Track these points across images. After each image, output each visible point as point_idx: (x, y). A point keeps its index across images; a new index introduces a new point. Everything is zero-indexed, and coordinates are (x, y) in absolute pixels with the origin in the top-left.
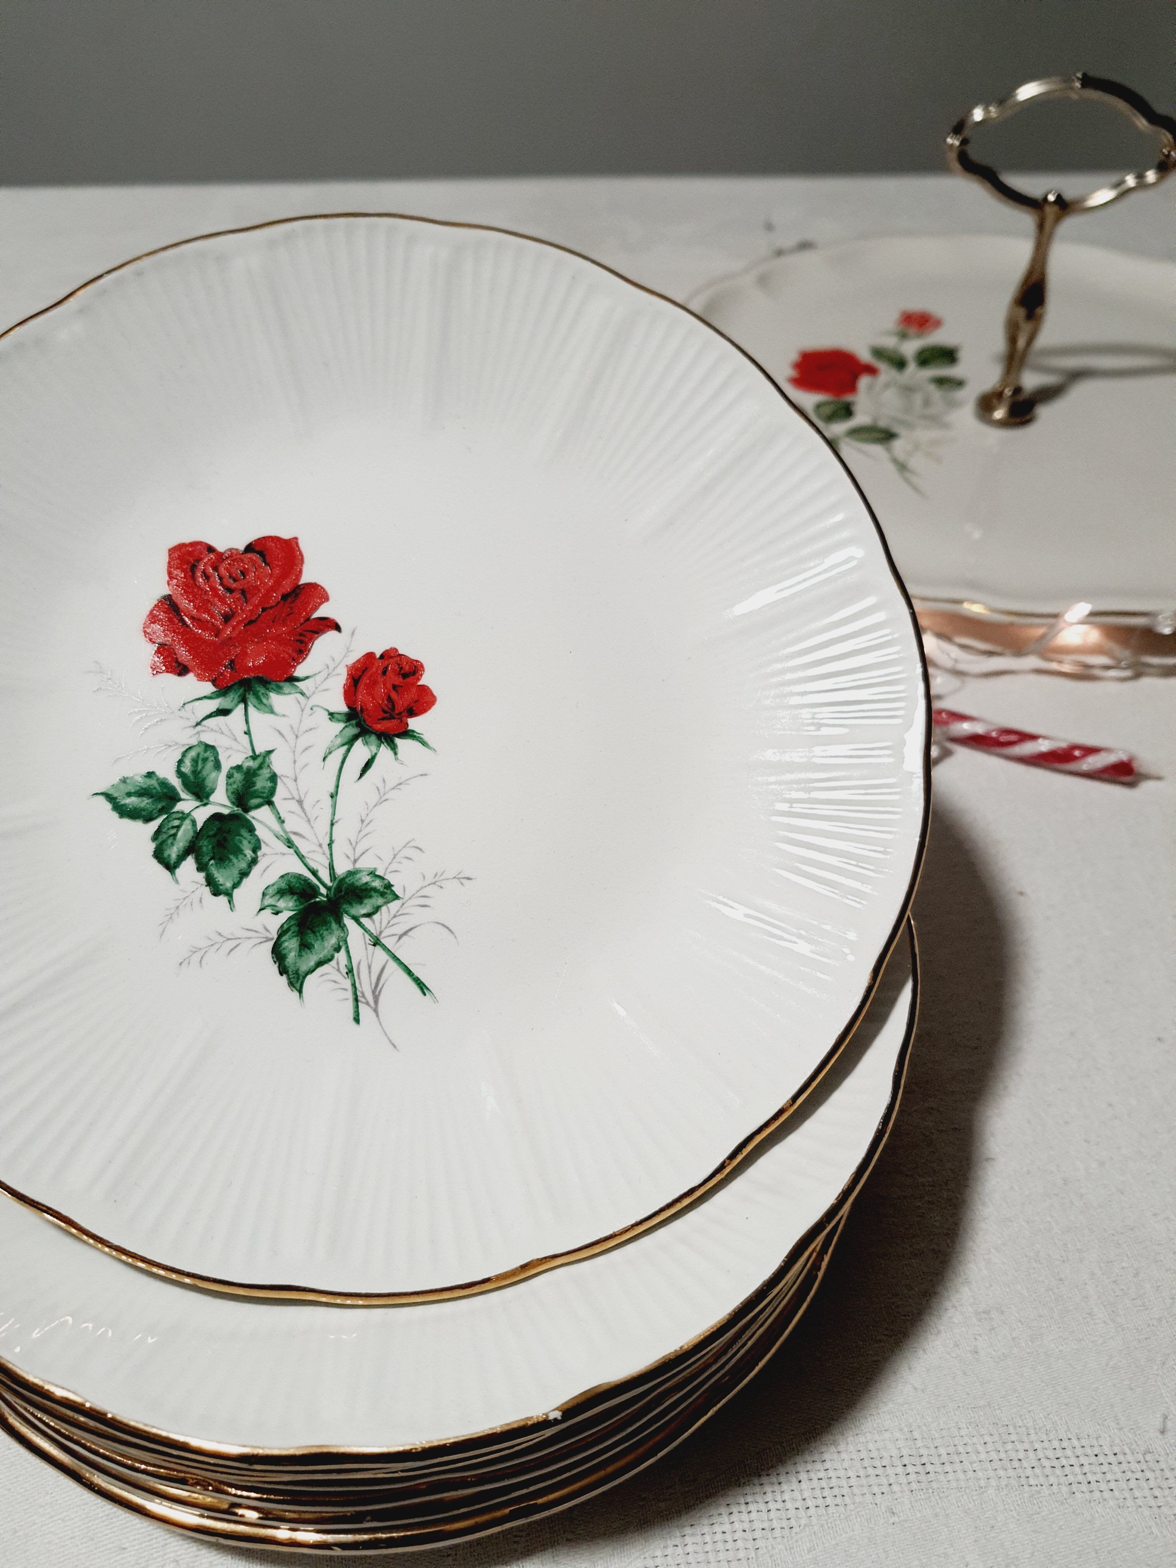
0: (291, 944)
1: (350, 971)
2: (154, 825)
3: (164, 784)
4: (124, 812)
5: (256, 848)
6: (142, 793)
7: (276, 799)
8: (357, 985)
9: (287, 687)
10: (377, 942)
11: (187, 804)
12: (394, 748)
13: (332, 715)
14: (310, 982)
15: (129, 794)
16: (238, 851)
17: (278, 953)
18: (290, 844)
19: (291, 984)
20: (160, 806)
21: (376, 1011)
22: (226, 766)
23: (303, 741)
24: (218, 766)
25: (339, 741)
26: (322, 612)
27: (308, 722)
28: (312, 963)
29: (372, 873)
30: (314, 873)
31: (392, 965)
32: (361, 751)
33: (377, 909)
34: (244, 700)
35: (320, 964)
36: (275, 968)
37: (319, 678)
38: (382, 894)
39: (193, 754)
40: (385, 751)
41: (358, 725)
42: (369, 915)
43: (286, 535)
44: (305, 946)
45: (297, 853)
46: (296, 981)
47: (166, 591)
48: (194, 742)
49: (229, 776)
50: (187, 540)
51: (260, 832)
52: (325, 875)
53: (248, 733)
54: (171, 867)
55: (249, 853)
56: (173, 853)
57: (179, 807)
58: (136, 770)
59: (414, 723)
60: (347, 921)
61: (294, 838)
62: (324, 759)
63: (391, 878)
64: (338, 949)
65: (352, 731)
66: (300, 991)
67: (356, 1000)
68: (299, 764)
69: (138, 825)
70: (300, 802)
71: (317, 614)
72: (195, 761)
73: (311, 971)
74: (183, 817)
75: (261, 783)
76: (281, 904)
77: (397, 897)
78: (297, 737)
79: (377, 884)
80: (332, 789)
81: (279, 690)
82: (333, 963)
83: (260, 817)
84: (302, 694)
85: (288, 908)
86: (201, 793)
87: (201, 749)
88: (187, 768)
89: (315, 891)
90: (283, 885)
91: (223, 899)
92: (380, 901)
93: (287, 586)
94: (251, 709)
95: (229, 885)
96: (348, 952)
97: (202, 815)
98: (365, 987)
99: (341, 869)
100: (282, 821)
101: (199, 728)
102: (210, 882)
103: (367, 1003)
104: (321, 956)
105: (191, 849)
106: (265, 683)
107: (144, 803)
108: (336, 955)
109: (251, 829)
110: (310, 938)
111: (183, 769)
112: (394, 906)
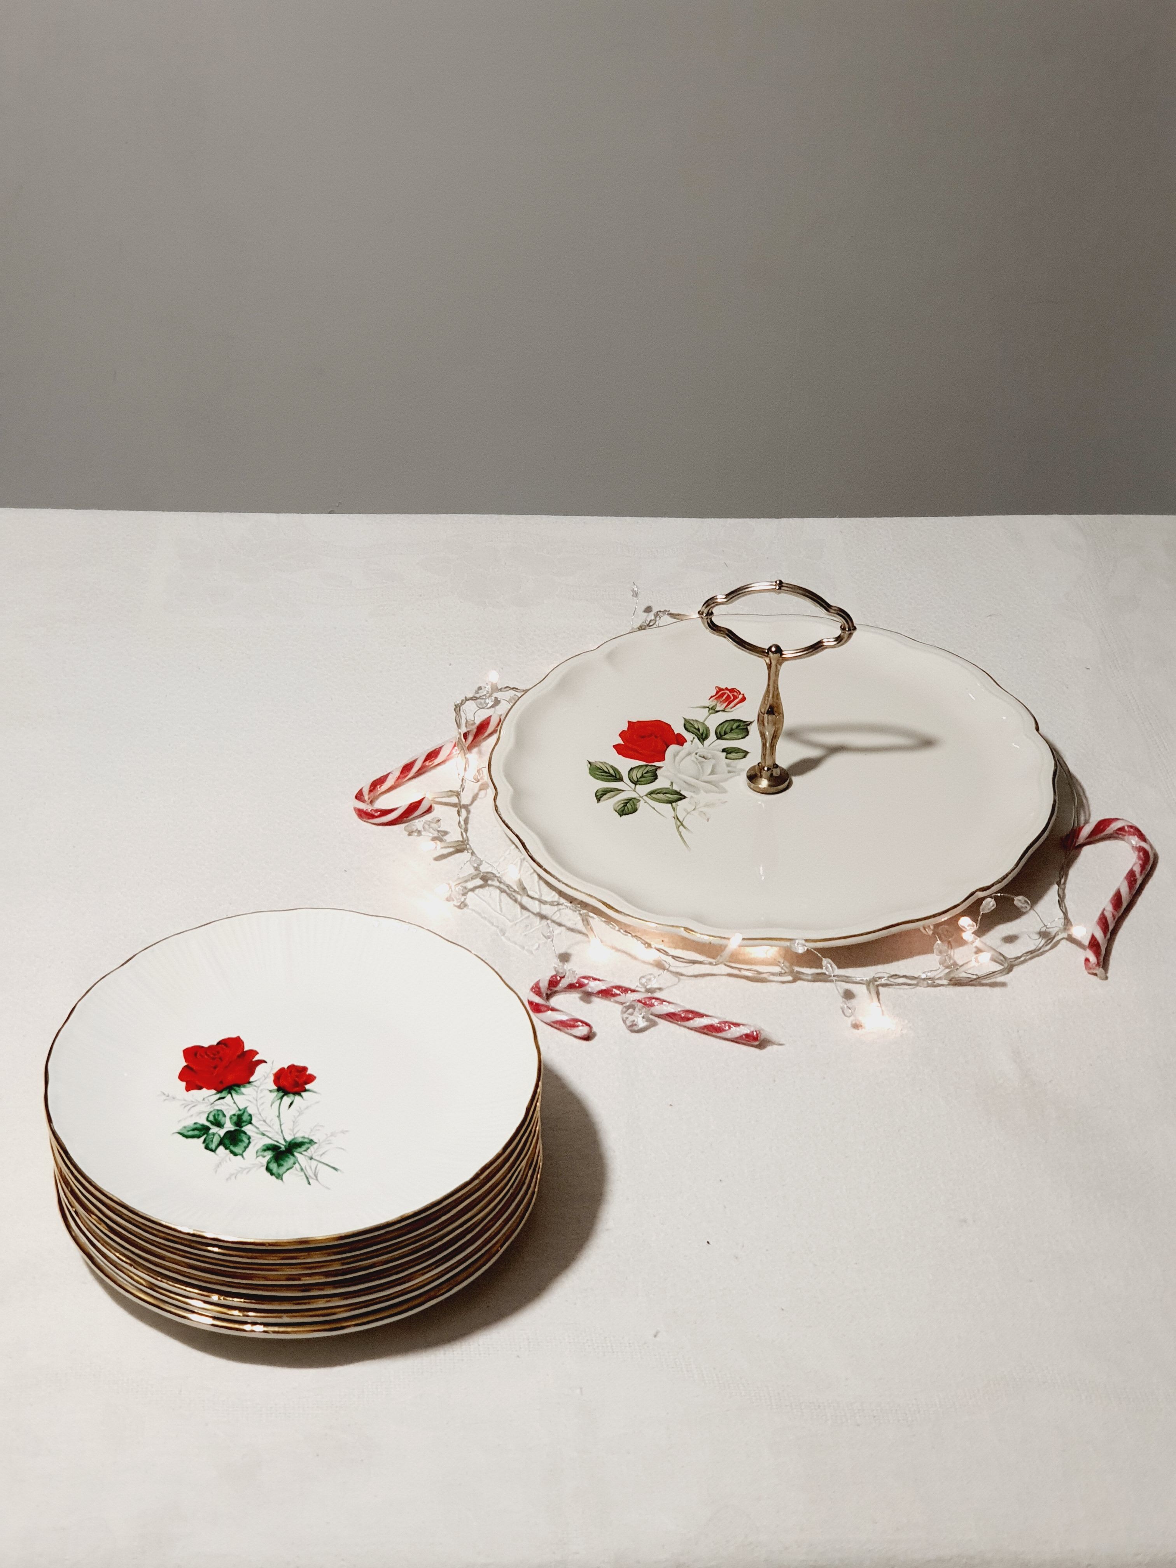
0: (274, 1166)
1: (302, 1170)
2: (202, 1139)
3: (203, 1125)
4: (187, 1137)
5: (249, 1138)
6: (193, 1130)
7: (253, 1122)
8: (306, 1173)
9: (248, 1085)
10: (311, 1158)
11: (214, 1129)
12: (301, 1096)
13: (271, 1091)
14: (285, 1176)
15: (188, 1131)
16: (242, 1141)
17: (268, 1169)
18: (263, 1134)
19: (277, 1178)
20: (202, 1133)
21: (317, 1180)
22: (228, 1116)
23: (260, 1102)
24: (224, 1116)
25: (276, 1098)
26: (257, 1058)
27: (260, 1095)
28: (285, 1170)
29: (303, 1137)
30: (277, 1142)
31: (320, 1165)
32: (287, 1100)
33: (308, 1148)
34: (230, 1093)
35: (288, 1169)
36: (269, 1174)
37: (261, 1080)
38: (310, 1143)
39: (213, 1114)
40: (297, 1098)
41: (283, 1092)
42: (305, 1151)
43: (234, 1036)
44: (279, 1165)
45: (268, 1137)
46: (279, 1177)
47: (185, 1064)
48: (212, 1109)
49: (231, 1118)
50: (190, 1045)
51: (248, 1133)
52: (283, 1142)
53: (235, 1103)
54: (213, 1151)
55: (246, 1141)
56: (213, 1146)
57: (211, 1131)
58: (190, 1123)
59: (307, 1087)
60: (295, 1154)
61: (264, 1133)
62: (271, 1106)
63: (311, 1138)
64: (294, 1163)
65: (281, 1094)
66: (282, 1179)
67: (307, 1178)
68: (260, 1110)
69: (195, 1140)
70: (264, 1121)
71: (254, 1060)
72: (214, 1116)
73: (285, 1172)
74: (214, 1134)
75: (245, 1117)
76: (265, 1153)
77: (315, 1143)
78: (257, 1100)
79: (306, 1140)
80: (278, 1114)
81: (244, 1087)
82: (294, 1168)
83: (247, 1129)
84: (255, 1086)
85: (269, 1155)
86: (219, 1125)
87: (216, 1112)
88: (211, 1118)
89: (280, 1148)
90: (265, 1148)
91: (239, 1157)
92: (309, 1145)
93: (239, 1053)
94: (234, 1095)
95: (241, 1152)
96: (299, 1163)
97: (222, 1132)
98: (310, 1173)
99: (289, 1139)
100: (257, 1128)
101: (212, 1105)
102: (232, 1152)
103: (313, 1178)
104: (288, 1167)
105: (221, 1143)
106: (239, 1086)
107: (196, 1132)
108: (294, 1166)
109: (245, 1133)
110: (282, 1162)
111: (209, 1119)
112: (316, 1146)
